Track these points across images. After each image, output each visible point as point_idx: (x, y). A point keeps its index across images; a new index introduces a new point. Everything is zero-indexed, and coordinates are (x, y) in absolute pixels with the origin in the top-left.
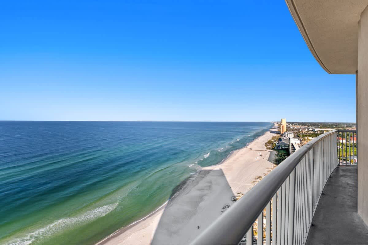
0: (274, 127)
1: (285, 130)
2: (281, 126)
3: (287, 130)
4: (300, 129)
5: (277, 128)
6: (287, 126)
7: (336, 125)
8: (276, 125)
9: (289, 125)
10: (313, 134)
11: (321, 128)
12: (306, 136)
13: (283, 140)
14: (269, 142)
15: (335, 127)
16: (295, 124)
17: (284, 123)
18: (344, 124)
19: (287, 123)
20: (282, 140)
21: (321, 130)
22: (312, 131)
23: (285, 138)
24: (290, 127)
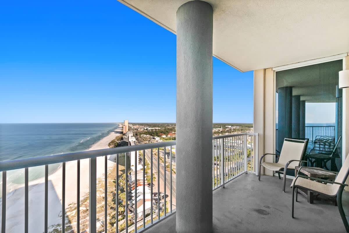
0: (119, 128)
1: (127, 130)
2: (124, 127)
3: (129, 130)
4: (138, 129)
5: (121, 128)
6: (129, 126)
7: (161, 125)
8: (121, 126)
9: (131, 126)
10: (146, 132)
11: (152, 127)
12: (142, 134)
13: (125, 139)
14: (113, 142)
15: (160, 127)
16: (135, 125)
17: (126, 124)
18: (165, 124)
19: (129, 123)
20: (124, 138)
21: (152, 128)
22: (147, 129)
23: (126, 137)
24: (131, 128)
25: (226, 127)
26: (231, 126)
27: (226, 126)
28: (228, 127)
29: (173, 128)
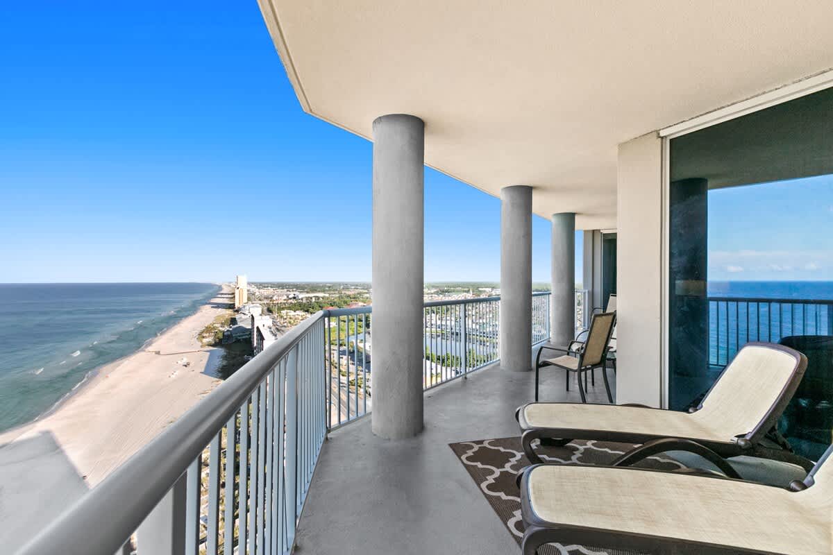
0: (222, 294)
1: (245, 300)
2: (237, 292)
3: (249, 299)
4: (273, 296)
5: (227, 296)
6: (248, 291)
7: (330, 287)
8: (226, 290)
9: (254, 289)
10: (295, 304)
11: (307, 292)
12: (283, 309)
13: (241, 322)
14: (208, 329)
15: (328, 291)
16: (265, 287)
17: (243, 284)
18: (339, 284)
19: (249, 284)
20: (238, 321)
21: (308, 295)
22: (294, 298)
23: (243, 317)
24: (254, 294)
25: (480, 291)
26: (490, 289)
27: (480, 289)
28: (485, 291)
29: (358, 294)
